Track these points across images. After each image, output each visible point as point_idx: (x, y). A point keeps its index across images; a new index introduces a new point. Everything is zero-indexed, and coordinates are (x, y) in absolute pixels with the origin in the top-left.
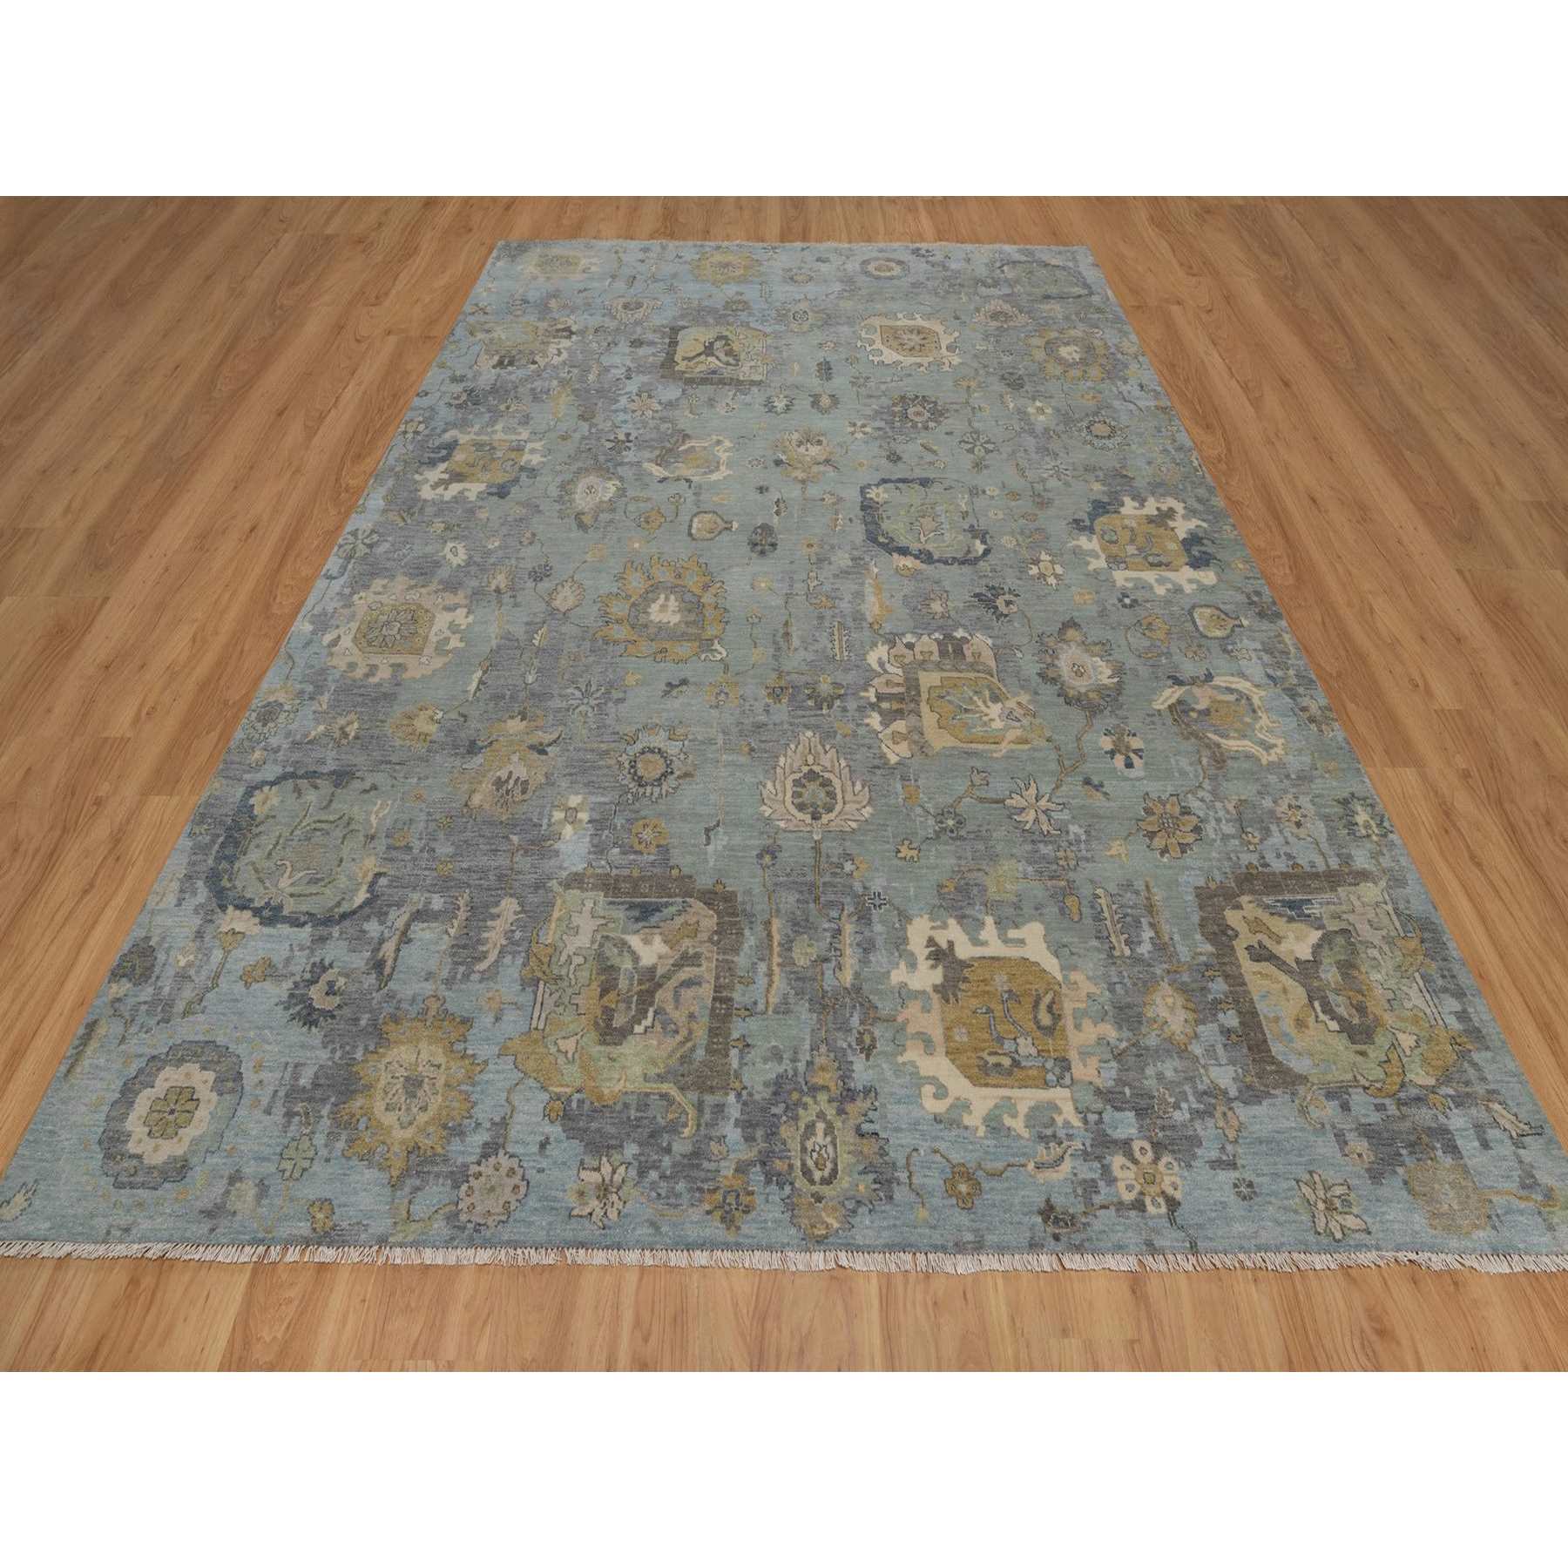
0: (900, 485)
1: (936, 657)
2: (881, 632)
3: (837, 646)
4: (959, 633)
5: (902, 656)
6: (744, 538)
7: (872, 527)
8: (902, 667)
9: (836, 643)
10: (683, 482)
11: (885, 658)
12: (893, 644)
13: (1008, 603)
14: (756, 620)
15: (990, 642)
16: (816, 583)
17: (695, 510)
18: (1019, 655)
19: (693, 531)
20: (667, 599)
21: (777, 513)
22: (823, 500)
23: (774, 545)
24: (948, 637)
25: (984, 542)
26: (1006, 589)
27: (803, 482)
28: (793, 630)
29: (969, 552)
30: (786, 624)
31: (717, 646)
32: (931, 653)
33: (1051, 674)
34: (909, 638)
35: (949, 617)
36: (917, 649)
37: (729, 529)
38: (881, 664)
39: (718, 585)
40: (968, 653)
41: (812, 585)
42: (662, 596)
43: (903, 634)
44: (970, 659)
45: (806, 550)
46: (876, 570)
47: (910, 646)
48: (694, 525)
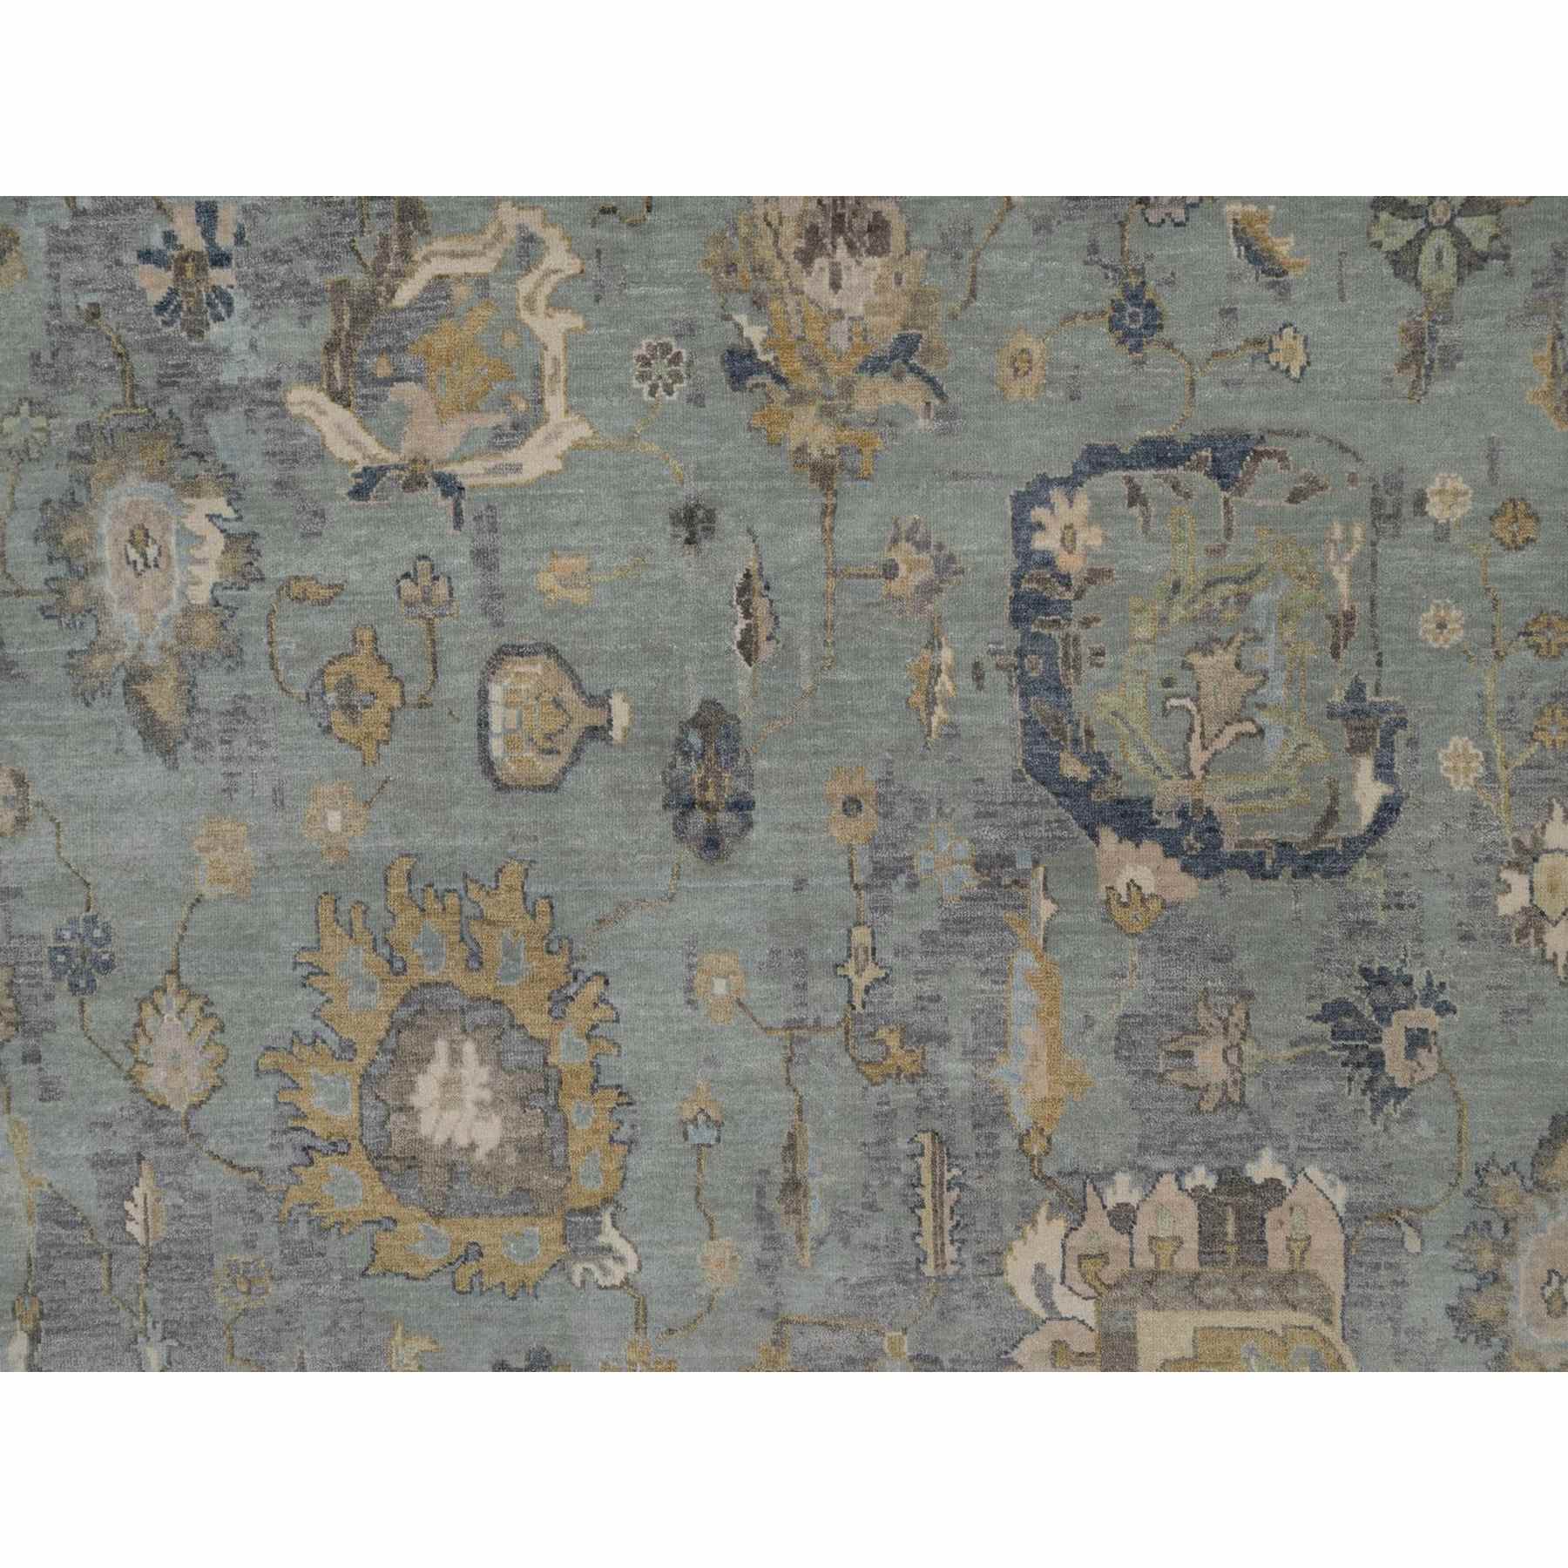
0: (1146, 477)
1: (1187, 1260)
2: (1050, 1169)
3: (928, 1225)
4: (1263, 1168)
5: (1103, 1256)
6: (648, 777)
7: (1043, 705)
8: (1097, 1297)
9: (926, 1214)
10: (432, 493)
11: (1054, 1269)
12: (1076, 1211)
13: (1417, 1040)
14: (709, 1135)
15: (1340, 1195)
16: (872, 972)
17: (492, 640)
18: (1413, 1244)
19: (496, 747)
20: (455, 1057)
21: (748, 646)
22: (890, 571)
23: (742, 806)
24: (1232, 1181)
25: (1384, 771)
26: (1419, 981)
27: (824, 474)
28: (809, 1165)
29: (1331, 816)
30: (791, 1149)
31: (609, 1236)
32: (1179, 1241)
33: (1485, 1309)
34: (1122, 1190)
35: (1242, 1105)
36: (1143, 1228)
37: (597, 732)
38: (1043, 1289)
39: (594, 988)
40: (1275, 1239)
41: (860, 983)
42: (441, 1046)
43: (1108, 1175)
44: (1278, 1262)
45: (845, 831)
46: (1046, 909)
47: (1123, 1218)
48: (498, 718)
